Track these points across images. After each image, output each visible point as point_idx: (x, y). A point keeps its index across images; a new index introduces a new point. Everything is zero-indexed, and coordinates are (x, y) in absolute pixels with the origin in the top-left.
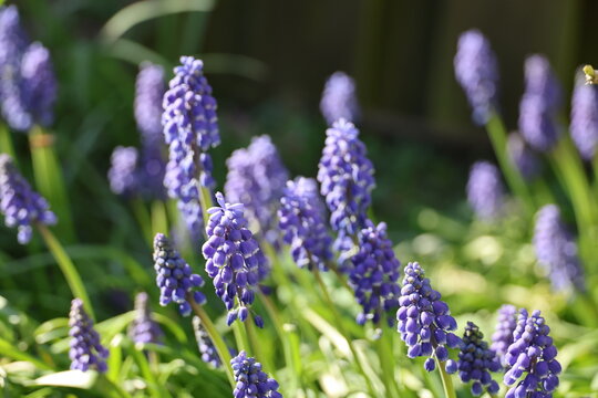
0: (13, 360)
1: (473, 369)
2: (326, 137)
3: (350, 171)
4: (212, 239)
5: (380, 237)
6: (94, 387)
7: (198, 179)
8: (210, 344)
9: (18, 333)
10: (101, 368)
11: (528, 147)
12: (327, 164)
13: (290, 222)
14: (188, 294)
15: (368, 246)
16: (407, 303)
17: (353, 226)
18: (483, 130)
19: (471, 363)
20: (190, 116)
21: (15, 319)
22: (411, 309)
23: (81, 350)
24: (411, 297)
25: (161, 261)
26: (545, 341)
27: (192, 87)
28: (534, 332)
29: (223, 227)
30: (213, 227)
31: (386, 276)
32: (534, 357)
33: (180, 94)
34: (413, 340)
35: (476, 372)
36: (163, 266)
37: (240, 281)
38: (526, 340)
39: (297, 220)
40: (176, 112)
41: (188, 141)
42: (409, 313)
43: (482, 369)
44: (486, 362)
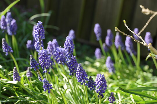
0: (3, 78)
1: (90, 85)
2: (66, 39)
3: (70, 46)
4: (41, 56)
5: (74, 58)
6: (17, 84)
7: (40, 45)
8: (40, 77)
9: (5, 73)
10: (19, 80)
11: (106, 45)
12: (66, 44)
13: (57, 55)
14: (36, 67)
15: (72, 60)
16: (78, 71)
17: (70, 56)
18: (98, 42)
19: (90, 84)
20: (39, 33)
21: (4, 70)
22: (79, 72)
23: (15, 77)
24: (79, 70)
25: (31, 60)
26: (104, 80)
27: (40, 27)
28: (102, 78)
29: (43, 54)
30: (41, 54)
31: (75, 66)
32: (102, 83)
33: (37, 28)
34: (79, 79)
35: (91, 86)
36: (31, 61)
37: (46, 65)
38: (100, 80)
39: (59, 54)
40: (37, 32)
41: (38, 37)
42: (78, 73)
43: (92, 85)
44: (93, 84)
